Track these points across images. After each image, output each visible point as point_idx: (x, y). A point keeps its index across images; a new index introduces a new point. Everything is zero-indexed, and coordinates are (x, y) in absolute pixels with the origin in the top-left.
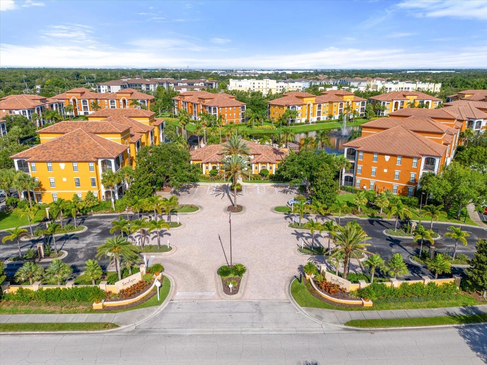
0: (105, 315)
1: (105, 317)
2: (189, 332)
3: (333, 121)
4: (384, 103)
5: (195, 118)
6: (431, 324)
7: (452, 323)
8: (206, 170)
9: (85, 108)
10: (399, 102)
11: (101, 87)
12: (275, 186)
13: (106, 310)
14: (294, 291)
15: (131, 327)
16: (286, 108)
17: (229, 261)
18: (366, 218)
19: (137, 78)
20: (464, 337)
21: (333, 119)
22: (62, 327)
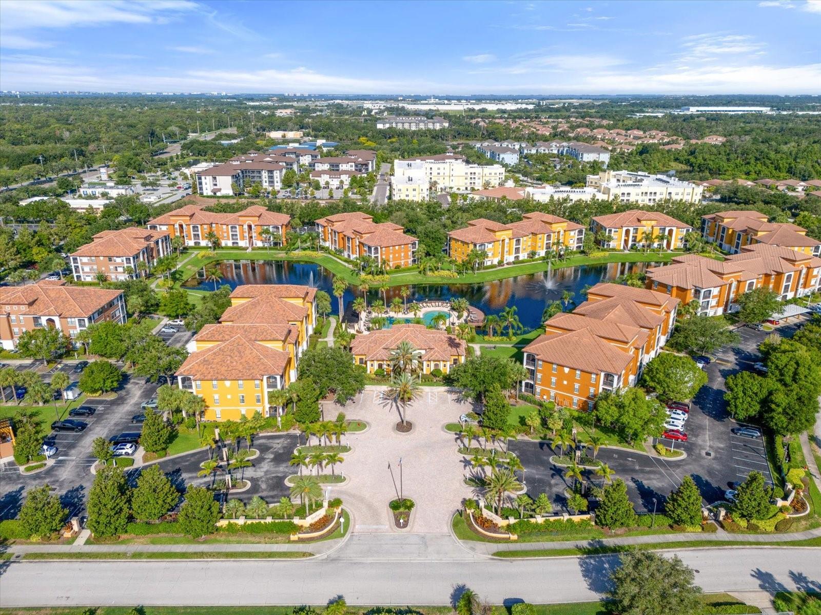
0: (301, 545)
1: (301, 547)
2: (370, 560)
3: (537, 260)
4: (610, 231)
5: (349, 256)
6: (560, 555)
7: (576, 554)
8: (372, 368)
9: (197, 236)
10: (631, 229)
11: (203, 178)
12: (448, 391)
13: (301, 541)
14: (455, 525)
15: (323, 556)
16: (471, 247)
17: (400, 494)
18: (538, 440)
19: (252, 155)
20: (581, 566)
21: (537, 257)
22: (271, 555)
